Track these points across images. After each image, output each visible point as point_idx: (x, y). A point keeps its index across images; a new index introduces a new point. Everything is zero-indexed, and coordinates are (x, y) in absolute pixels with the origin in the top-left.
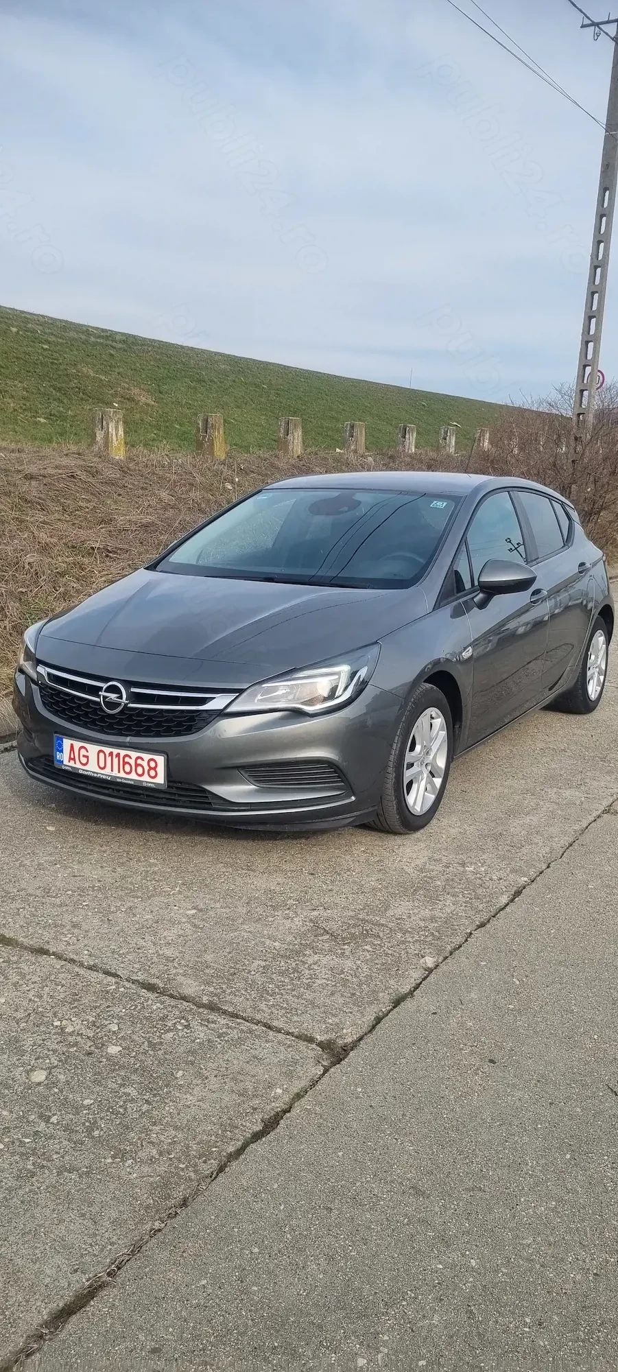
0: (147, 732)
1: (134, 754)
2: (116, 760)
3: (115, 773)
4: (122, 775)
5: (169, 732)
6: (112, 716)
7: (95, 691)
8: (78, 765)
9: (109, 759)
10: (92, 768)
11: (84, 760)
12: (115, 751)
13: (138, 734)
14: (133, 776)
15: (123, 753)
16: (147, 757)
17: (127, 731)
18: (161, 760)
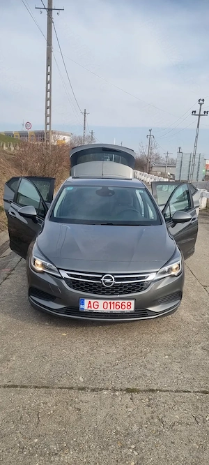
0: (125, 292)
1: (121, 301)
2: (112, 305)
3: (112, 309)
4: (115, 310)
5: (134, 291)
6: (109, 288)
7: (99, 279)
8: (93, 309)
9: (109, 305)
10: (101, 309)
11: (96, 307)
12: (112, 301)
13: (121, 294)
14: (120, 309)
15: (116, 301)
16: (126, 302)
17: (117, 293)
18: (133, 302)
